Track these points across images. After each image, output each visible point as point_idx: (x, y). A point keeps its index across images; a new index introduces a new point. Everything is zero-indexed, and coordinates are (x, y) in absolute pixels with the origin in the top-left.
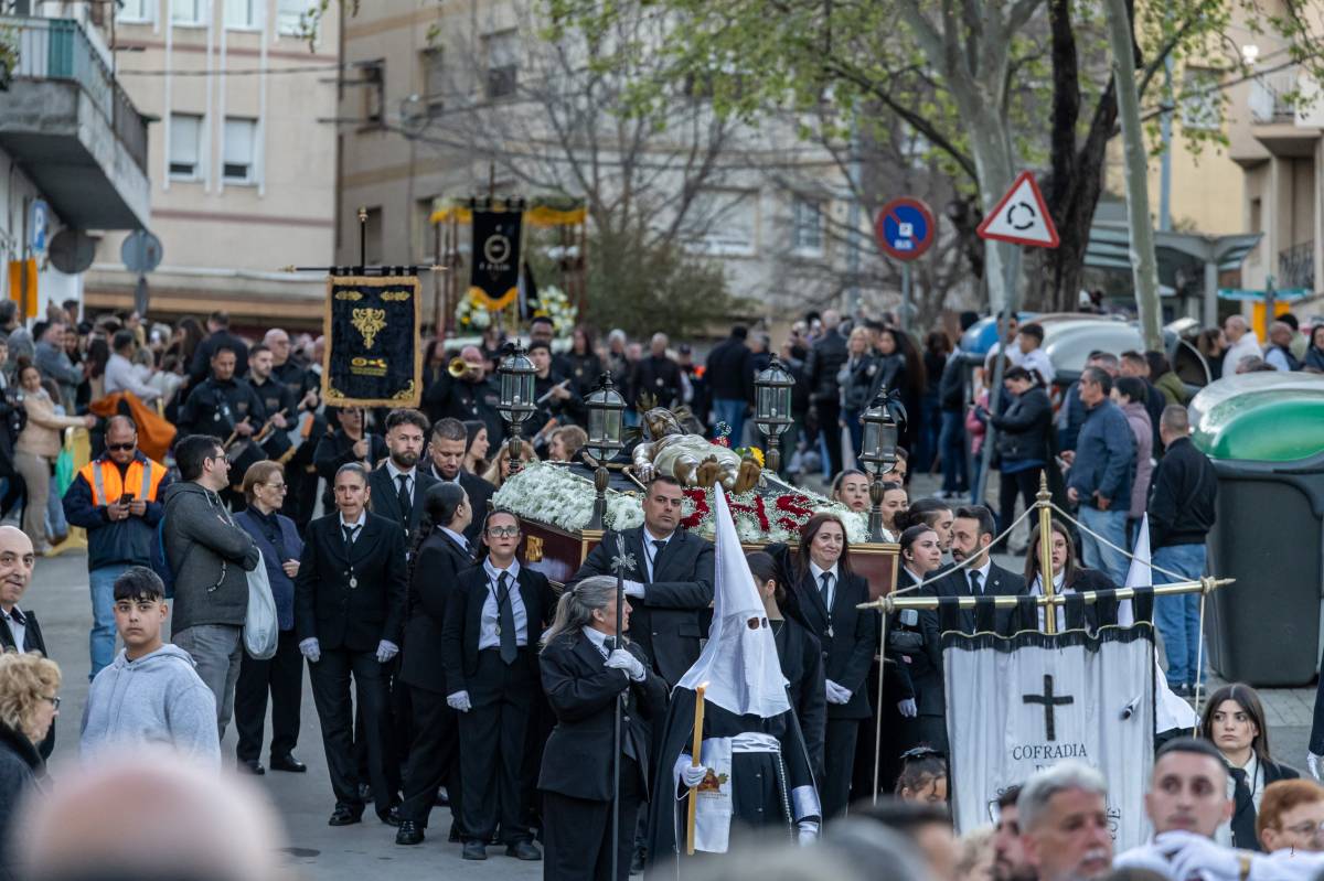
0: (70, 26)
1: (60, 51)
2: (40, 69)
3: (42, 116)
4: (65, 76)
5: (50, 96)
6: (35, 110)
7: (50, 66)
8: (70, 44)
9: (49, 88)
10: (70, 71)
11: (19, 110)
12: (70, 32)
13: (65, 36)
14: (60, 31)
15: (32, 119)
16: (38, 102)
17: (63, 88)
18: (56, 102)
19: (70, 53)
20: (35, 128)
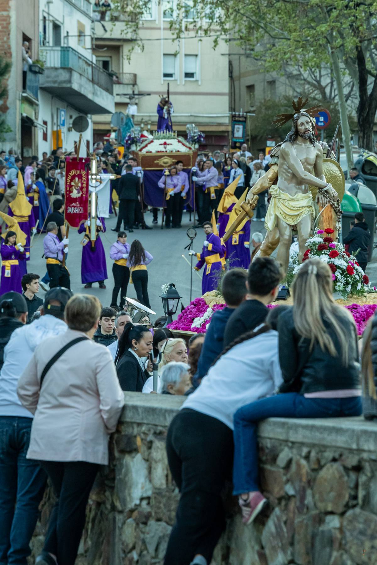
0: (68, 49)
1: (64, 58)
2: (58, 65)
3: (59, 81)
4: (66, 66)
5: (61, 74)
6: (56, 79)
7: (61, 63)
8: (68, 55)
9: (61, 71)
10: (68, 64)
11: (50, 79)
12: (68, 51)
13: (66, 52)
14: (64, 51)
15: (55, 82)
16: (57, 76)
17: (66, 71)
18: (64, 75)
19: (68, 58)
20: (56, 85)
